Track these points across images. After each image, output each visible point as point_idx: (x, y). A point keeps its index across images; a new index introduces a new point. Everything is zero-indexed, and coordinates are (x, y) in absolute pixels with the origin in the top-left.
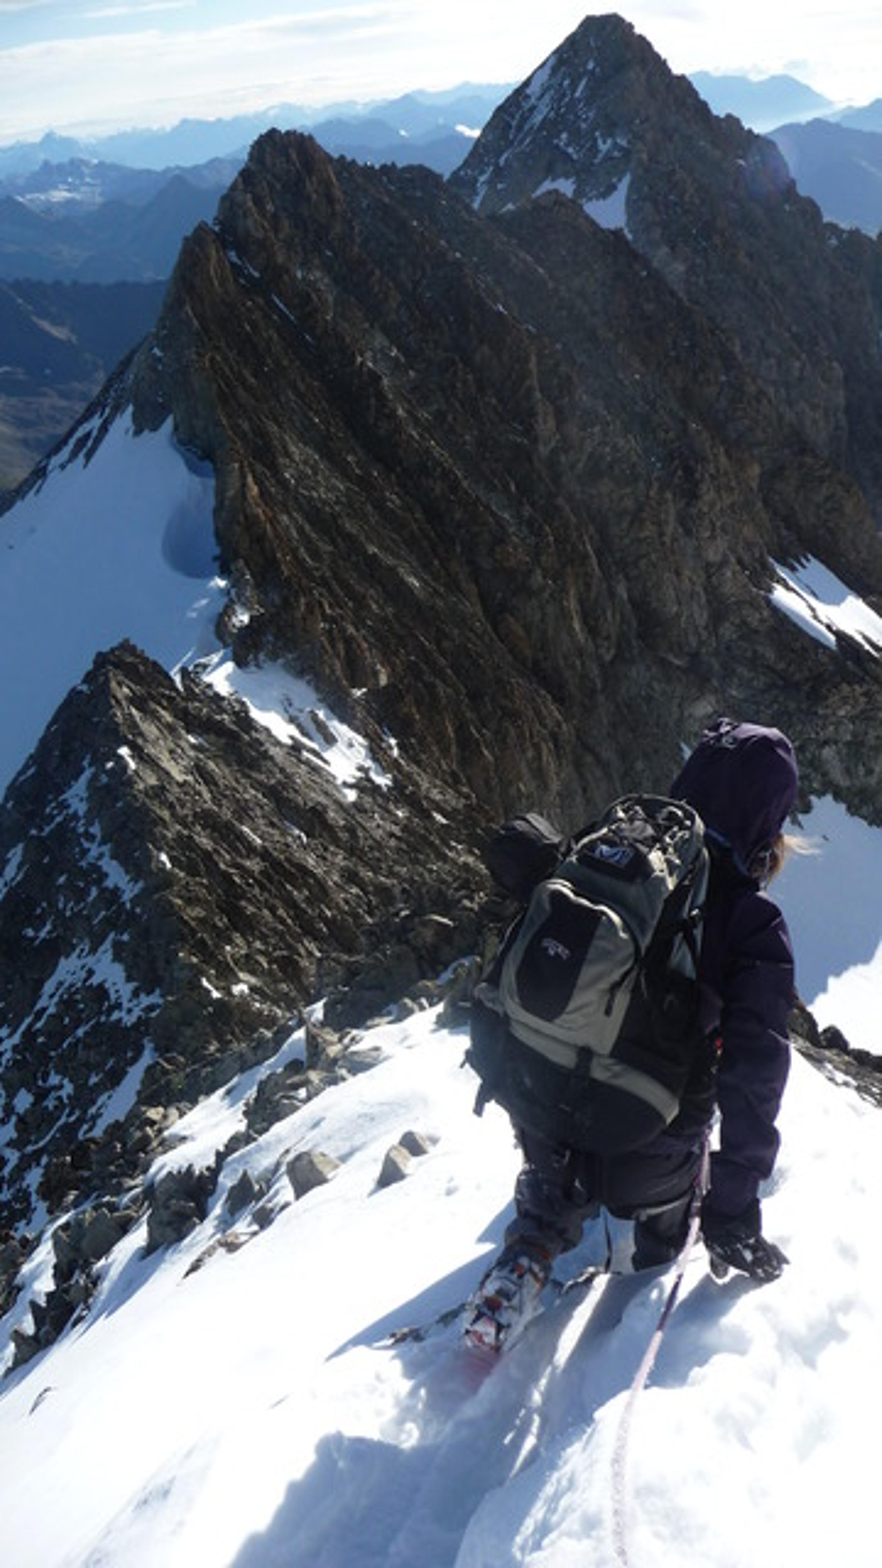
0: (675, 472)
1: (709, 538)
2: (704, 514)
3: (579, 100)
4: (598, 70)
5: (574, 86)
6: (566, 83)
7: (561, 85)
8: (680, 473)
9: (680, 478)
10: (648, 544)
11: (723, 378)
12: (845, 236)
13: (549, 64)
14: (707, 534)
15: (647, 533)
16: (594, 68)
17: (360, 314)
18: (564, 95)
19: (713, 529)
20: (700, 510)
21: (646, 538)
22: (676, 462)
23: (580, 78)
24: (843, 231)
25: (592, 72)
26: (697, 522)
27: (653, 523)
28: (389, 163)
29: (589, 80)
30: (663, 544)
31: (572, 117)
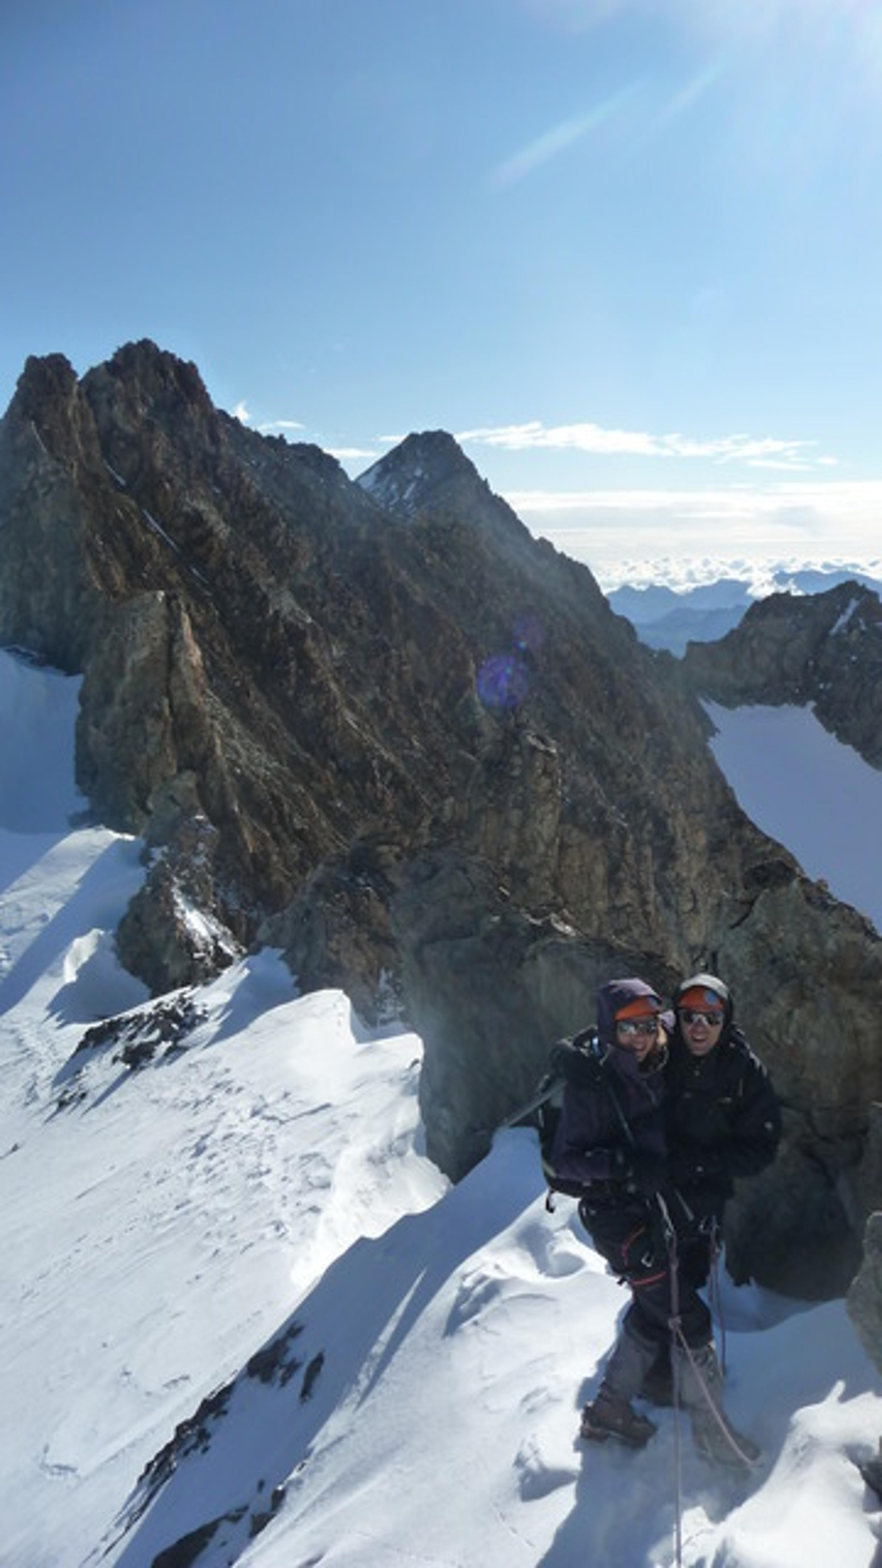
0: (644, 823)
1: (691, 910)
2: (684, 880)
3: (408, 502)
4: (426, 477)
5: (401, 490)
6: (394, 487)
7: (388, 488)
8: (650, 826)
9: (649, 832)
10: (629, 915)
11: (647, 735)
12: (655, 656)
13: (375, 471)
14: (689, 906)
15: (627, 900)
16: (423, 475)
17: (263, 564)
18: (392, 497)
19: (695, 901)
20: (678, 875)
21: (624, 907)
22: (644, 813)
23: (409, 482)
24: (653, 652)
25: (421, 478)
26: (677, 890)
27: (633, 887)
28: (276, 435)
29: (418, 485)
30: (646, 915)
31: (400, 516)
